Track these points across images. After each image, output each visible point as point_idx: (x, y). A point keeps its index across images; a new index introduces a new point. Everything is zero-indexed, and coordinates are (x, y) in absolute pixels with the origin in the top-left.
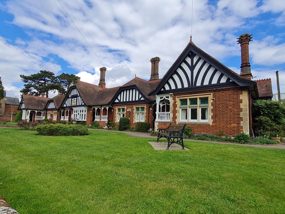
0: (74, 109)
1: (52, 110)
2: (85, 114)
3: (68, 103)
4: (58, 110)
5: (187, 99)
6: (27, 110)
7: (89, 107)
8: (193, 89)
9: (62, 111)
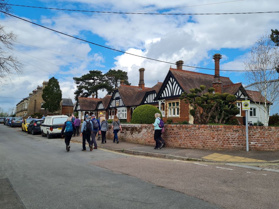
0: (118, 109)
1: (101, 110)
2: (126, 113)
3: (113, 104)
4: (106, 110)
5: (171, 103)
6: (82, 111)
7: (128, 107)
8: (173, 97)
9: (109, 111)
